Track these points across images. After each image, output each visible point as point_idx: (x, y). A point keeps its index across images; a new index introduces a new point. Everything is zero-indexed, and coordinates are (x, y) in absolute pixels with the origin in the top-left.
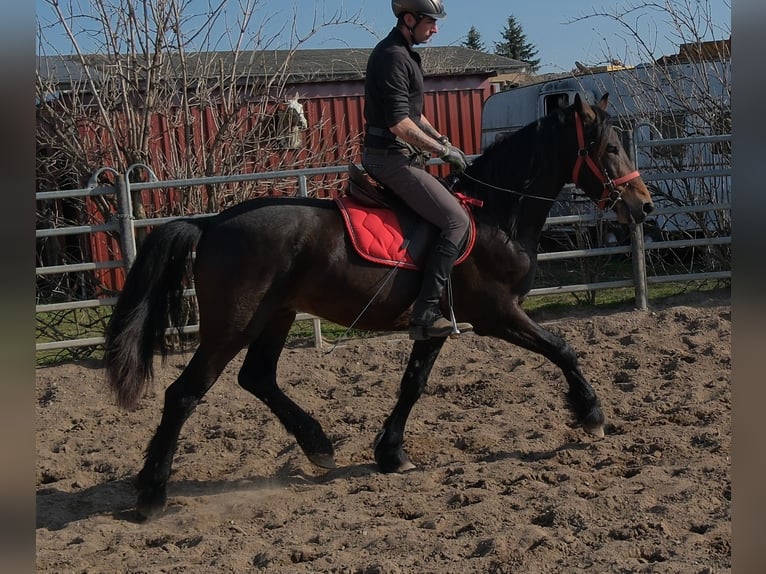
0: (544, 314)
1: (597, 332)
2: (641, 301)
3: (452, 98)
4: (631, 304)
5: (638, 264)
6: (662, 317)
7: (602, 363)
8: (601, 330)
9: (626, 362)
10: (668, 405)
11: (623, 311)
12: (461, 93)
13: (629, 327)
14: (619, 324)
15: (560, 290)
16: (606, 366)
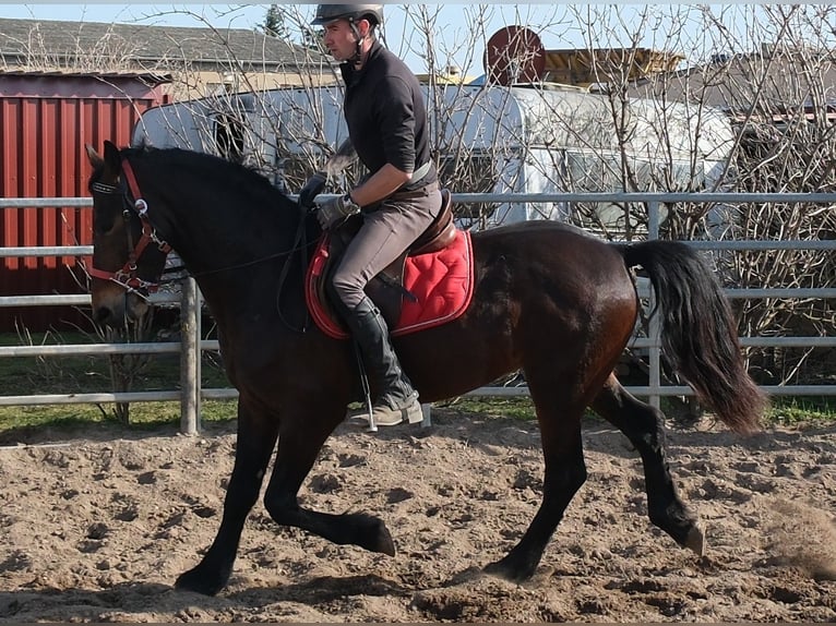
0: (49, 432)
1: (115, 462)
2: (187, 423)
3: (104, 110)
4: (175, 427)
5: (187, 369)
6: (213, 448)
7: (89, 508)
8: (121, 460)
9: (125, 509)
10: (124, 576)
11: (160, 435)
12: (118, 103)
13: (163, 459)
14: (149, 452)
15: (72, 400)
16: (94, 513)
